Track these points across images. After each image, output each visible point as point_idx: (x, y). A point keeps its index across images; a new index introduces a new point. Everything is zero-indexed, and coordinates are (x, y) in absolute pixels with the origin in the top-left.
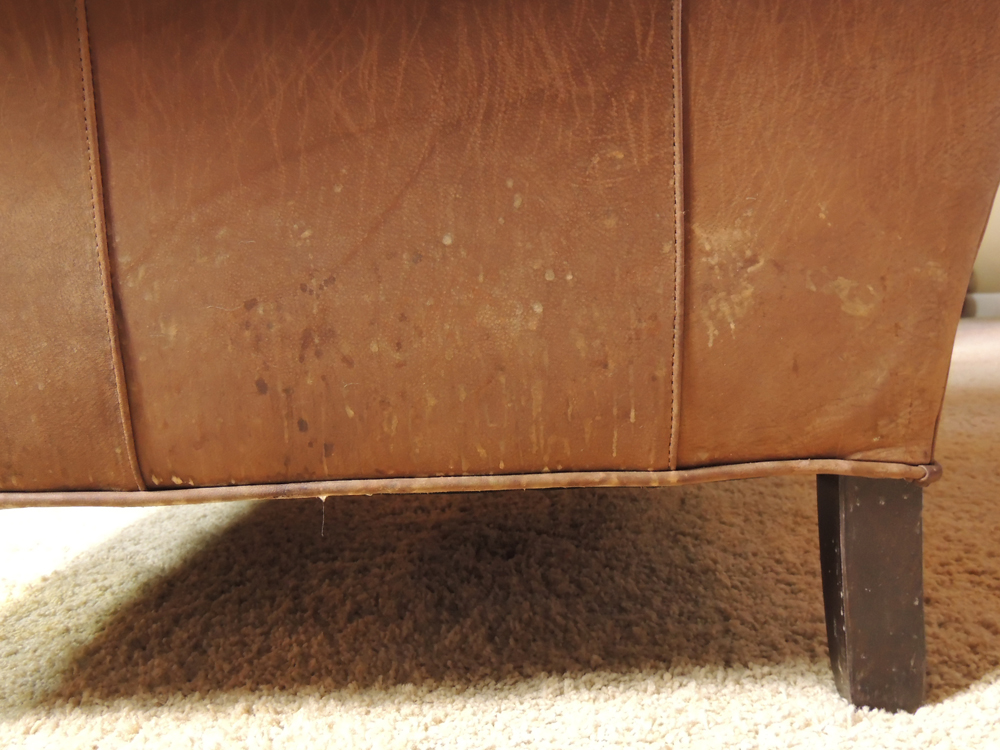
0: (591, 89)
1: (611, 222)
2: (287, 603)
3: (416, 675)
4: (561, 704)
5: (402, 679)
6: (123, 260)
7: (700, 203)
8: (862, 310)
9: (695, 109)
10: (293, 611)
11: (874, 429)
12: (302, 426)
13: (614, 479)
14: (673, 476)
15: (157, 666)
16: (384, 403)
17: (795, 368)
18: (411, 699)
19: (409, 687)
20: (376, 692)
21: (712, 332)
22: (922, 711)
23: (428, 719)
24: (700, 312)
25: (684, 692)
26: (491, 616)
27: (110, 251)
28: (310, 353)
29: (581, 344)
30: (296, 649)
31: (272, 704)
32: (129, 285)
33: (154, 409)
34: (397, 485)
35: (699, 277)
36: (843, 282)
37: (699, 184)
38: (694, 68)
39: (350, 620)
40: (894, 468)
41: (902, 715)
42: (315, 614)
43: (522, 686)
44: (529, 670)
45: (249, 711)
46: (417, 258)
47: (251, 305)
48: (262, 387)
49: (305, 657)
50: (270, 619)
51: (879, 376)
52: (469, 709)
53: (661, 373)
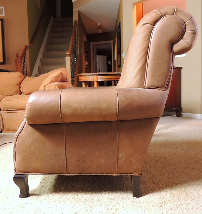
0: (110, 141)
1: (111, 153)
2: (75, 180)
3: (91, 191)
4: (105, 195)
5: (89, 191)
6: (67, 154)
7: (119, 151)
8: (134, 161)
9: (119, 143)
10: (76, 181)
11: (135, 171)
12: (82, 169)
13: (111, 175)
14: (116, 175)
15: (63, 188)
16: (90, 167)
17: (128, 166)
18: (91, 193)
19: (90, 192)
20: (87, 193)
21: (120, 163)
22: (140, 198)
23: (92, 196)
24: (119, 161)
25: (117, 194)
26: (98, 183)
27: (66, 153)
28: (83, 163)
29: (108, 163)
30: (78, 186)
31: (77, 194)
32: (67, 156)
33: (69, 167)
34: (91, 174)
35: (119, 158)
36: (132, 159)
37: (119, 150)
38: (119, 140)
39: (83, 183)
40: (137, 175)
41: (138, 198)
42: (79, 182)
43: (102, 192)
44: (102, 191)
45: (74, 194)
46: (93, 155)
47: (78, 158)
48: (79, 165)
49: (79, 188)
50: (74, 182)
51: (135, 167)
52: (96, 195)
53: (115, 166)
